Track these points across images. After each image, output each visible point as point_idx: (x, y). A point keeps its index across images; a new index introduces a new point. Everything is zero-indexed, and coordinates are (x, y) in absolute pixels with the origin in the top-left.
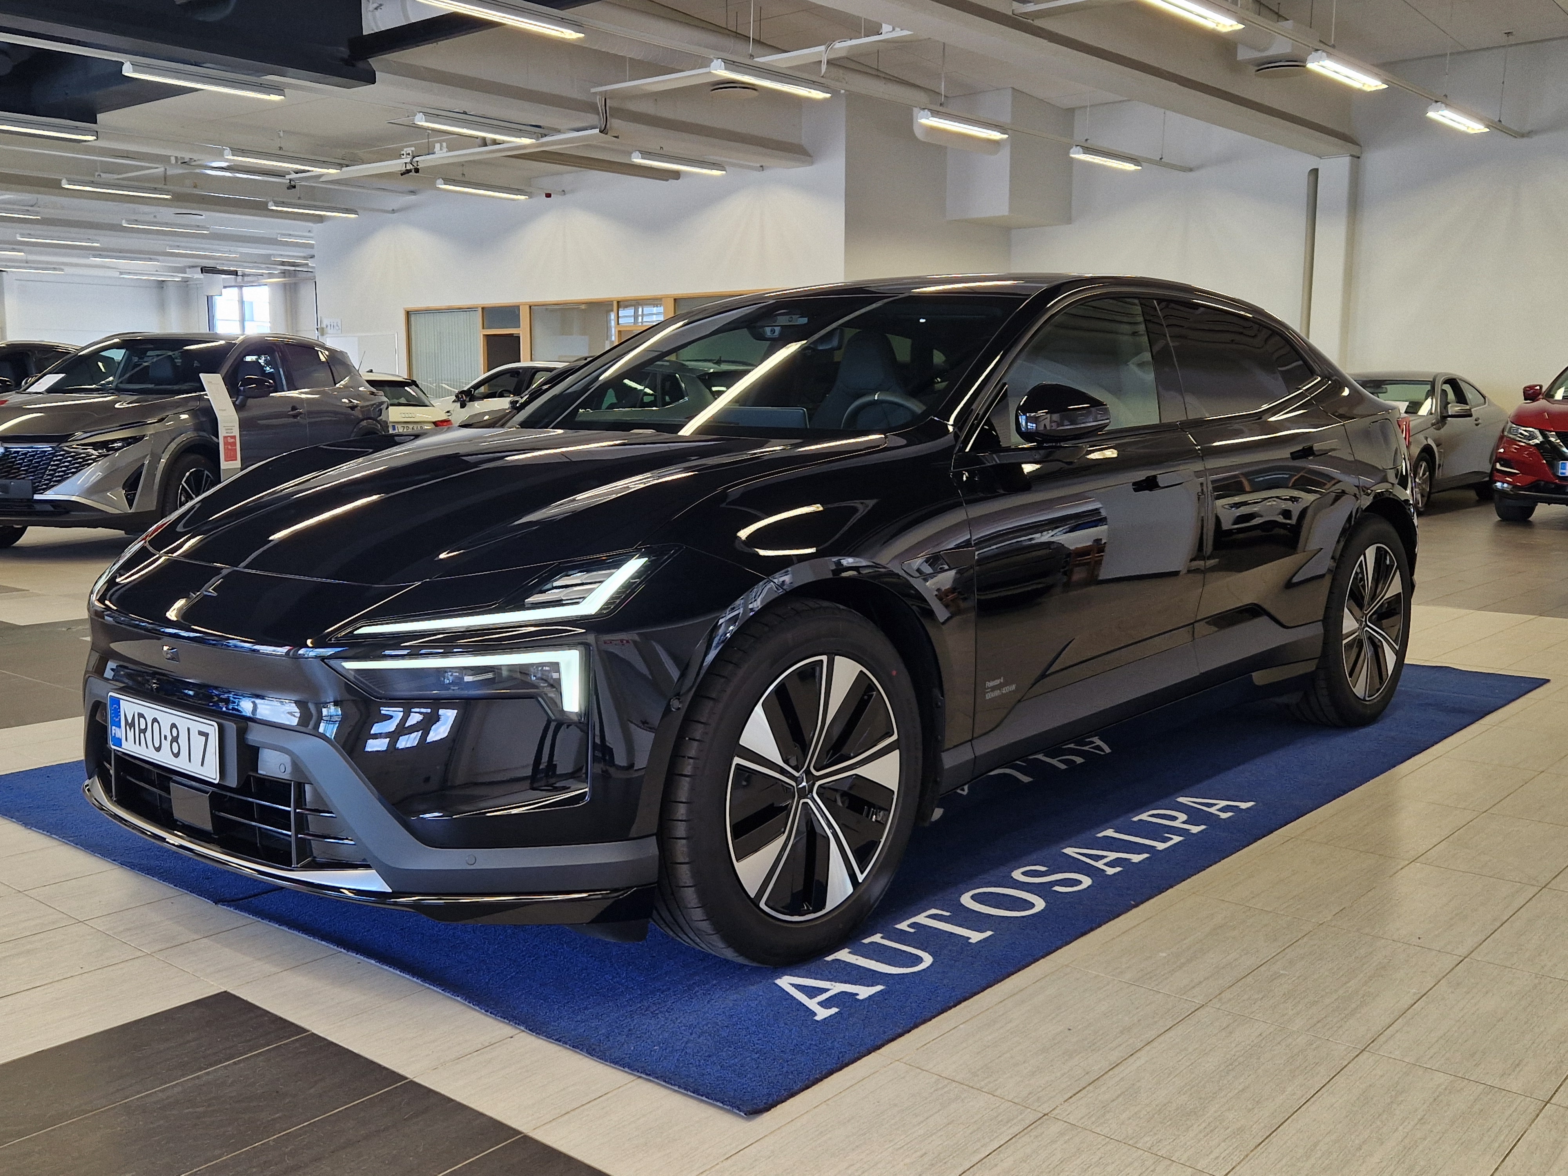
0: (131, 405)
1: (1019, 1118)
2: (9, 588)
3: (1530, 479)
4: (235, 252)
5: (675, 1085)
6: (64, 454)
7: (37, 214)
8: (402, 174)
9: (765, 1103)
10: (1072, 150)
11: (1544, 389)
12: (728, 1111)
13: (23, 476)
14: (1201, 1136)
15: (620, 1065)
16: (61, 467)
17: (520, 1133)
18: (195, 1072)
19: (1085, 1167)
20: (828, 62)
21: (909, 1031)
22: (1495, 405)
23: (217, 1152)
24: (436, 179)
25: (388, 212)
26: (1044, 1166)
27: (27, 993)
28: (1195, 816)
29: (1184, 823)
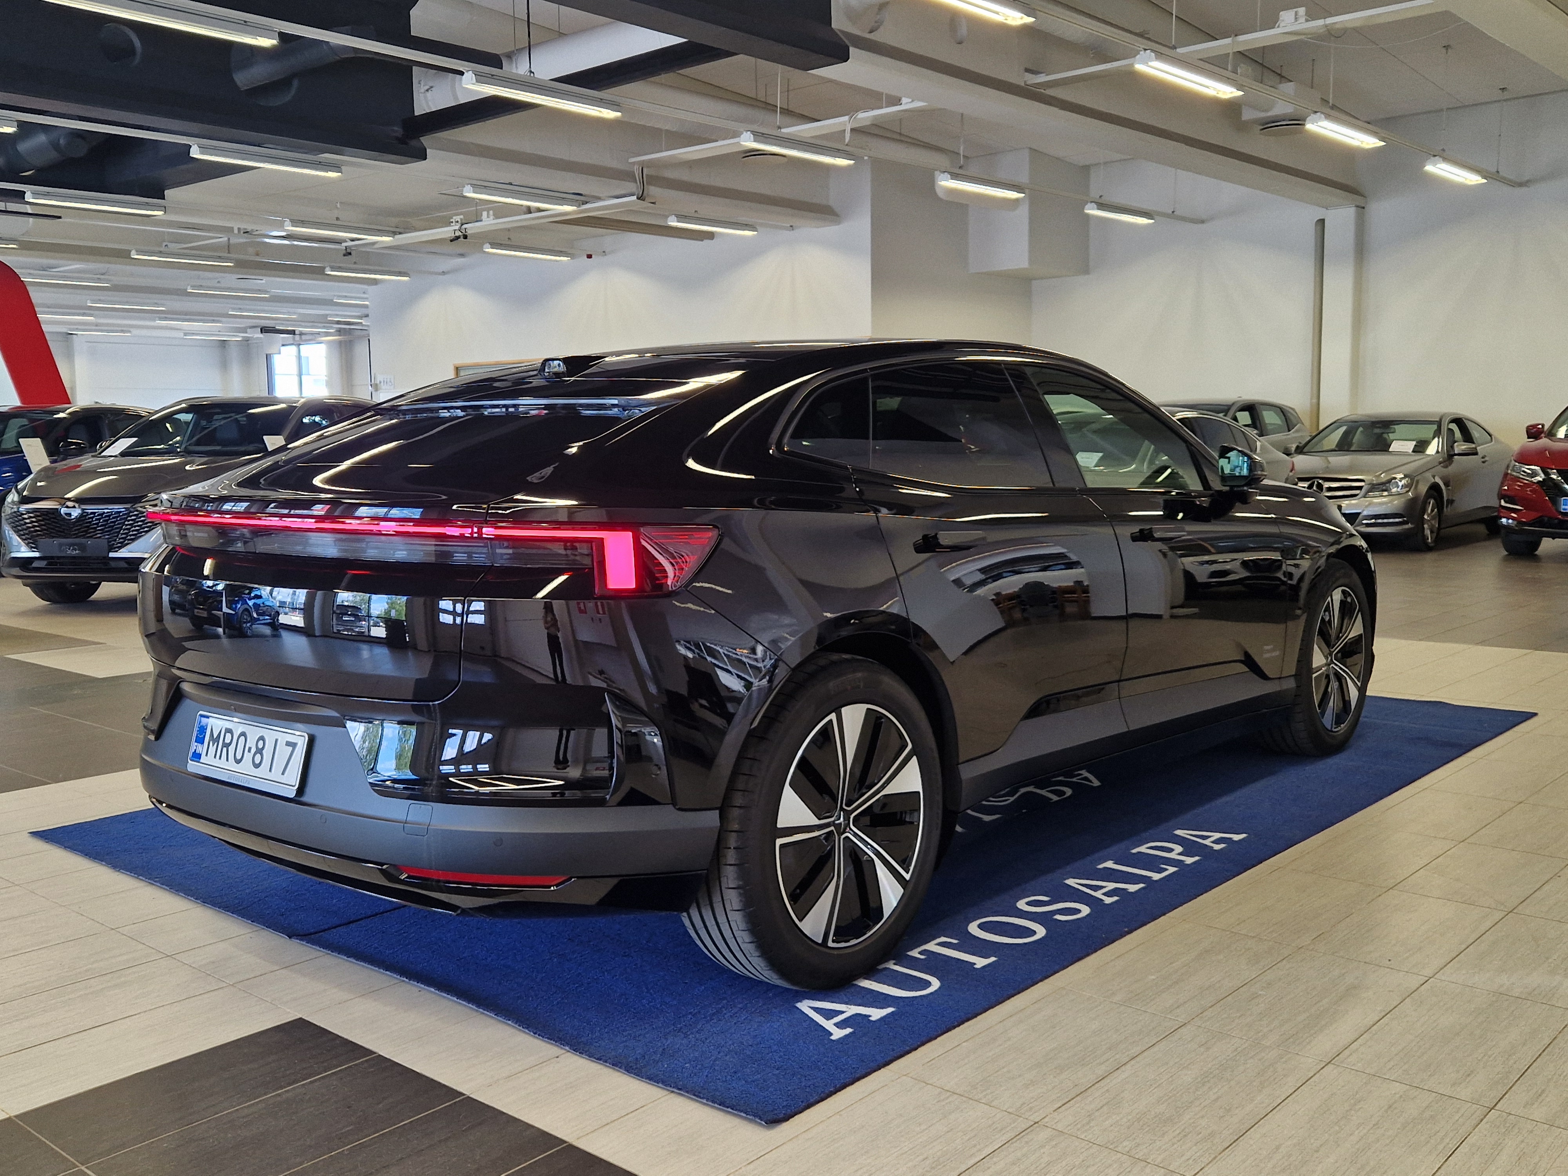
0: (200, 467)
1: (1012, 1126)
2: (87, 641)
3: (1534, 515)
4: (294, 313)
5: (703, 1098)
6: (138, 514)
7: (107, 281)
8: (451, 241)
9: (784, 1114)
10: (1086, 206)
11: (1546, 428)
12: (750, 1121)
13: (99, 535)
14: (1175, 1140)
15: (655, 1082)
16: (135, 527)
17: (565, 1142)
18: (278, 1089)
19: (1069, 1168)
20: (852, 130)
21: (916, 1049)
22: (1501, 443)
23: (298, 1160)
24: (483, 244)
25: (439, 274)
26: (1032, 1168)
27: (123, 1021)
28: (1190, 848)
29: (1179, 854)
